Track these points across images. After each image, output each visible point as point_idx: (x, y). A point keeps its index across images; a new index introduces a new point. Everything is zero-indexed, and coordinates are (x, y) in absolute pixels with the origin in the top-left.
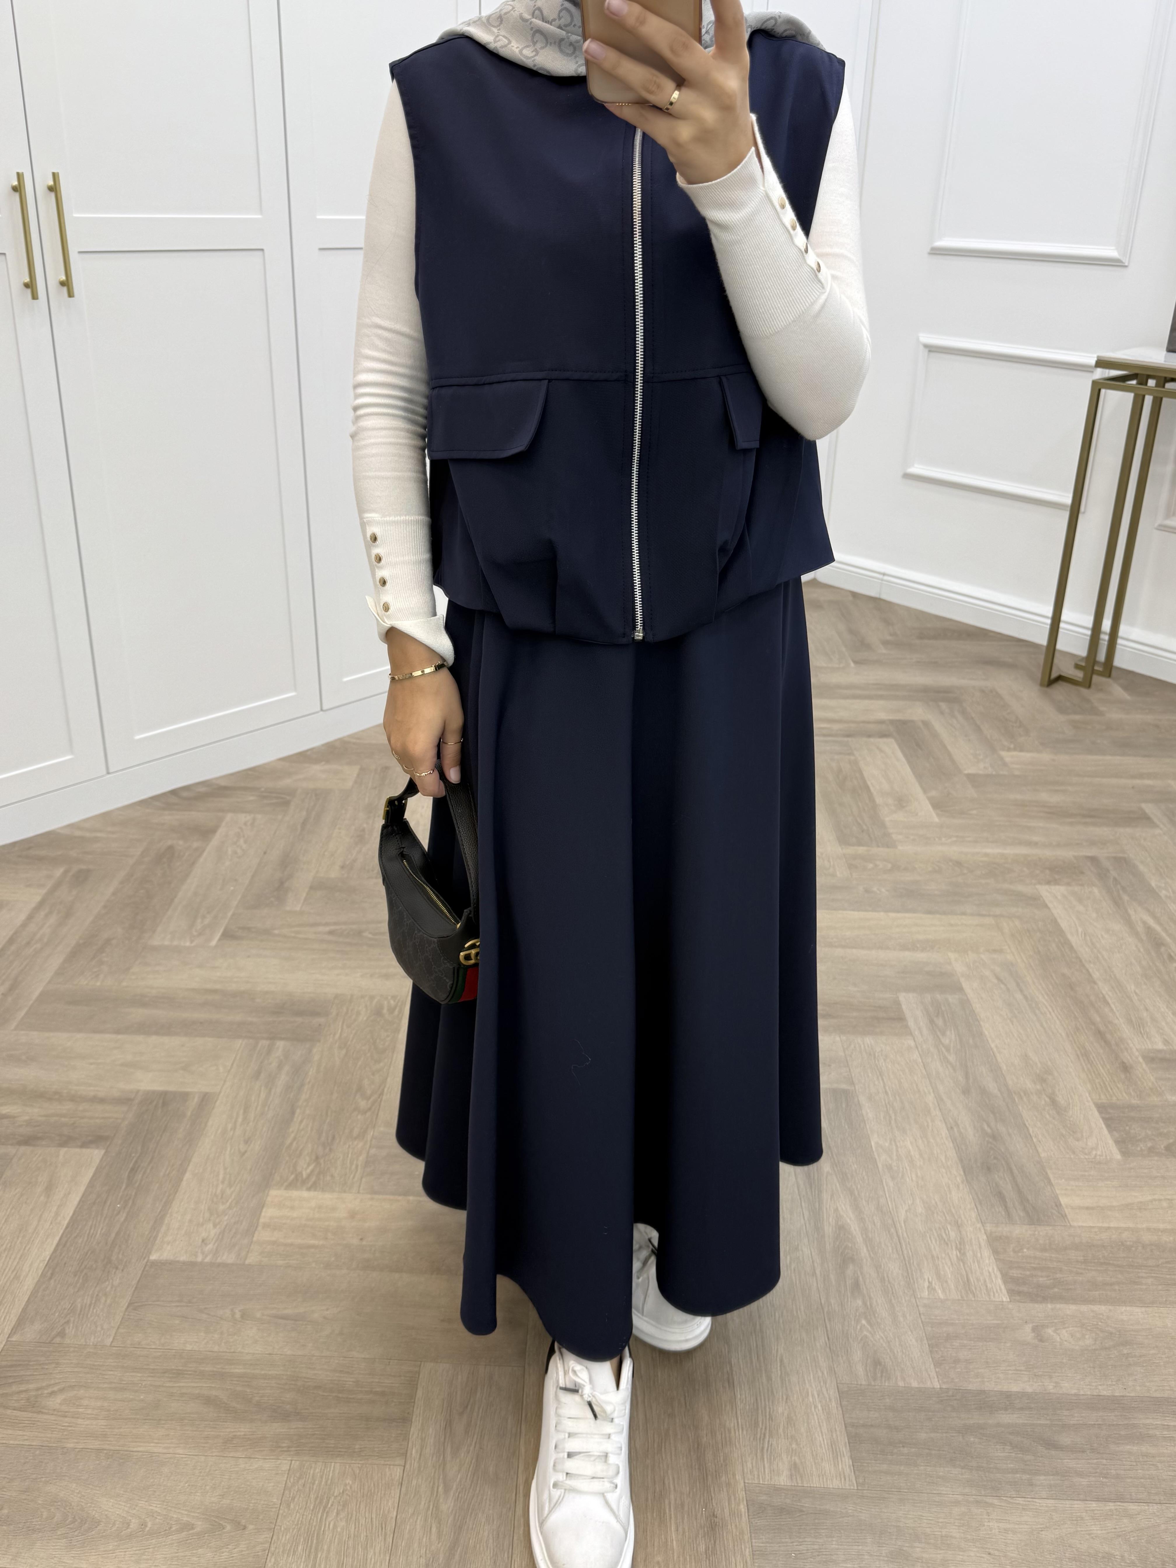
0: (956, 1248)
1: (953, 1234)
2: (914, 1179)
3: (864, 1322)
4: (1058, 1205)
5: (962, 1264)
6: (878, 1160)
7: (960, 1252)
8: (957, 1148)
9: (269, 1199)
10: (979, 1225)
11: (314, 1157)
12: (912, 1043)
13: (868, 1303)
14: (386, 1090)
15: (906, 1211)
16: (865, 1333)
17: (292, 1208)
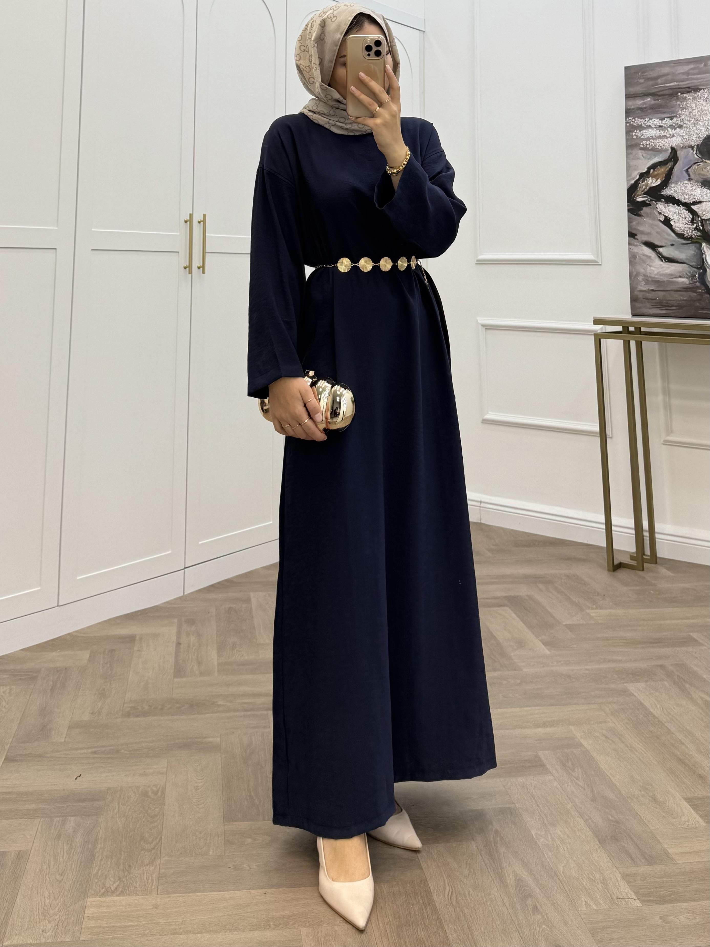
0: (601, 883)
1: (598, 876)
2: (566, 849)
3: (544, 926)
4: (667, 854)
5: (606, 890)
6: (539, 843)
7: (604, 885)
8: (592, 831)
9: (88, 903)
10: (615, 869)
11: (117, 879)
12: (552, 778)
13: (546, 917)
14: (163, 837)
15: (563, 867)
16: (546, 932)
17: (108, 907)
